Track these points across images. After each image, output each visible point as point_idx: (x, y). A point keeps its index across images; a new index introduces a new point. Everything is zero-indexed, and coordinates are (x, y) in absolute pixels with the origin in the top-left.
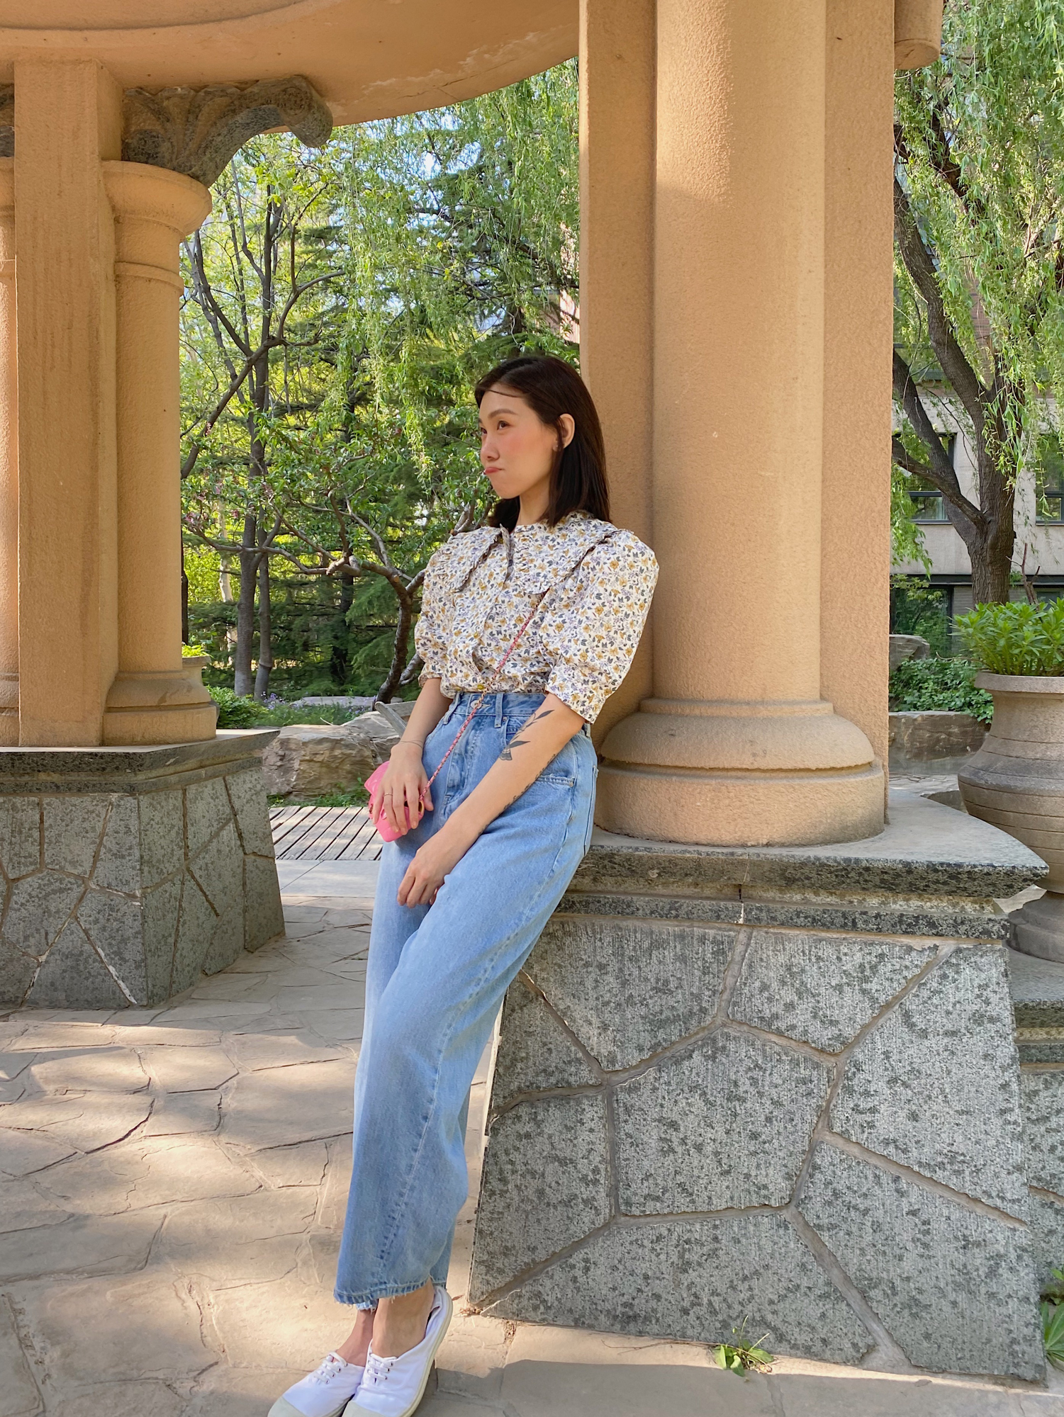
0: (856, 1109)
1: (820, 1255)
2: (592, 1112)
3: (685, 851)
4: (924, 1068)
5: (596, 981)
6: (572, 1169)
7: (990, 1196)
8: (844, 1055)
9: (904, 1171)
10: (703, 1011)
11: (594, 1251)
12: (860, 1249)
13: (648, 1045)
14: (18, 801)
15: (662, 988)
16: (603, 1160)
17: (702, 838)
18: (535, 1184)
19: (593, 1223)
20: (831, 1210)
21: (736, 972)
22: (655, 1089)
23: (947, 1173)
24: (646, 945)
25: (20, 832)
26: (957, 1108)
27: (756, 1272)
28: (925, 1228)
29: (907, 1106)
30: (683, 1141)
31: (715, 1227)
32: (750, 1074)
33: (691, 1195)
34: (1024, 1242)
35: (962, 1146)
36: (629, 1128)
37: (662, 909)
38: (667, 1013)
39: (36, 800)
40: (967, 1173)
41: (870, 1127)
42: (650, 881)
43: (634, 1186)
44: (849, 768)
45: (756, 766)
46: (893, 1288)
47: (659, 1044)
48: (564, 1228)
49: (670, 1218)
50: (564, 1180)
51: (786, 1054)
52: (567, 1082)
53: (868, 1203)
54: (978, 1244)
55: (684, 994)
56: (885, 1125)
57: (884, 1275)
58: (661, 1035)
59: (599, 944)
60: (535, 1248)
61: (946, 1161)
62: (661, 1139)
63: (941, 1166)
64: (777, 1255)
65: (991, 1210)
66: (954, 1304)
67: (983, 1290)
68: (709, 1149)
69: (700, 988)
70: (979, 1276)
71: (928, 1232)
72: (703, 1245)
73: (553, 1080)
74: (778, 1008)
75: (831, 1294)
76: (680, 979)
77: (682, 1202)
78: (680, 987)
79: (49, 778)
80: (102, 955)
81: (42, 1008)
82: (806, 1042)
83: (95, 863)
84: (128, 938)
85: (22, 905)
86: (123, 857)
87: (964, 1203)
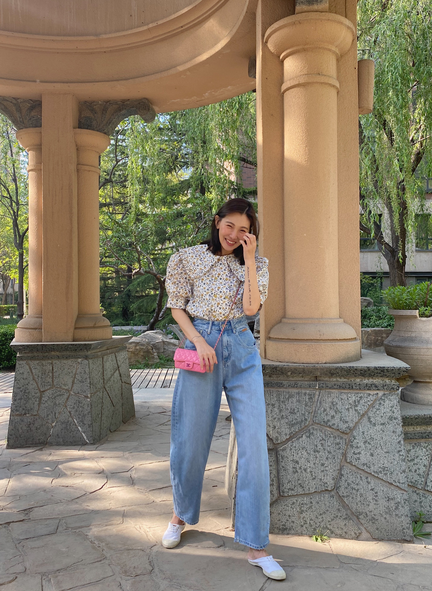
0: (354, 453)
1: (344, 506)
3: (300, 366)
4: (375, 437)
5: (272, 410)
7: (395, 482)
8: (350, 434)
9: (369, 475)
10: (306, 420)
12: (356, 503)
13: (288, 433)
14: (44, 362)
15: (293, 412)
16: (275, 476)
17: (304, 361)
20: (347, 490)
21: (316, 406)
22: (291, 449)
23: (382, 475)
24: (287, 397)
25: (45, 374)
26: (385, 451)
27: (324, 513)
28: (376, 495)
29: (370, 451)
30: (300, 468)
31: (311, 499)
32: (321, 442)
33: (303, 487)
34: (406, 497)
35: (387, 465)
36: (283, 464)
37: (292, 384)
38: (294, 421)
39: (51, 362)
40: (388, 474)
41: (358, 459)
42: (288, 376)
43: (285, 485)
44: (349, 339)
45: (321, 339)
46: (367, 514)
47: (292, 433)
49: (297, 496)
51: (332, 434)
53: (358, 487)
54: (392, 499)
55: (299, 414)
56: (364, 457)
57: (364, 511)
58: (293, 429)
59: (272, 397)
61: (382, 470)
62: (293, 467)
63: (380, 472)
64: (330, 506)
65: (396, 487)
67: (394, 514)
69: (305, 412)
70: (392, 509)
71: (377, 496)
74: (329, 418)
75: (348, 518)
76: (298, 408)
77: (300, 490)
78: (298, 411)
79: (55, 354)
80: (76, 422)
81: (54, 446)
82: (338, 430)
83: (73, 384)
84: (86, 415)
85: (46, 401)
86: (83, 382)
87: (387, 485)
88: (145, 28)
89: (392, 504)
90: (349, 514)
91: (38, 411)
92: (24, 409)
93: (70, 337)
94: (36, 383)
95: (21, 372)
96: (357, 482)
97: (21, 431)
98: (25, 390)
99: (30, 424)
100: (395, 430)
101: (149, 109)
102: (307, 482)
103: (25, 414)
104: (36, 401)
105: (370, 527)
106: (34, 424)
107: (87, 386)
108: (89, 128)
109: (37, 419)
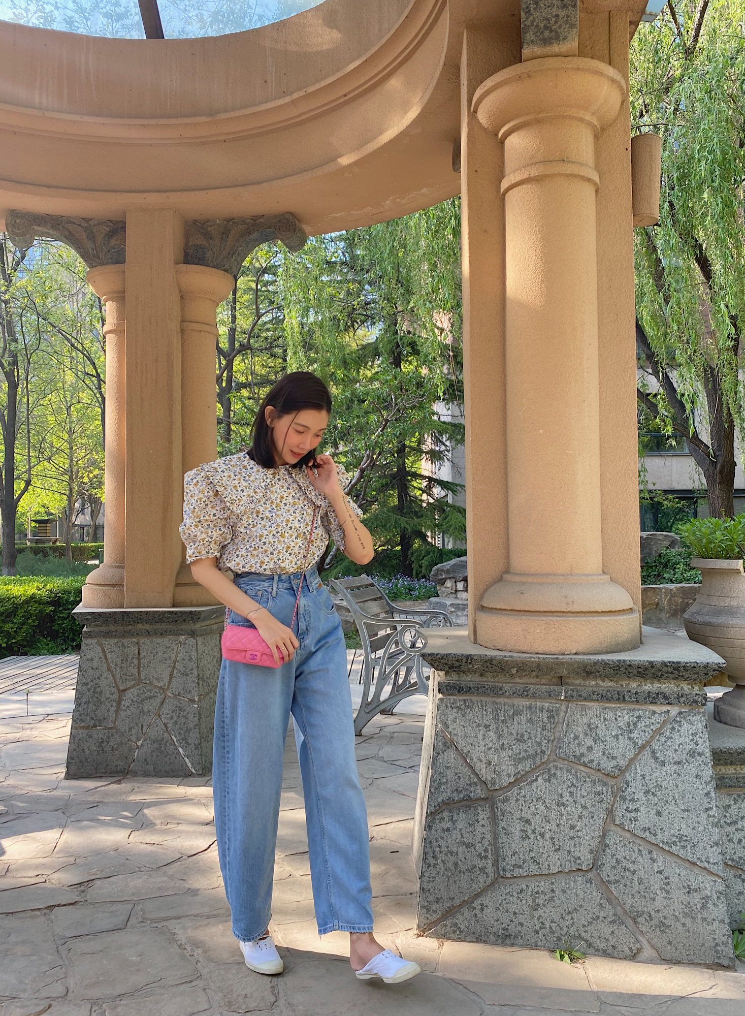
0: (627, 810)
1: (610, 899)
2: (483, 815)
3: (531, 657)
4: (663, 784)
5: (484, 735)
6: (473, 850)
7: (701, 861)
8: (620, 778)
9: (654, 847)
10: (543, 752)
11: (486, 900)
12: (632, 895)
13: (513, 773)
14: (125, 641)
16: (490, 844)
17: (540, 650)
18: (452, 859)
19: (485, 882)
20: (615, 871)
21: (560, 730)
22: (517, 800)
23: (678, 848)
24: (511, 713)
25: (127, 661)
26: (683, 808)
27: (575, 909)
28: (667, 881)
29: (655, 807)
30: (534, 832)
31: (552, 883)
32: (569, 790)
33: (539, 864)
34: (720, 888)
35: (685, 831)
36: (504, 824)
37: (519, 690)
38: (523, 754)
39: (136, 640)
40: (689, 847)
41: (635, 821)
42: (511, 676)
43: (507, 859)
44: (619, 611)
45: (568, 610)
46: (650, 916)
47: (519, 773)
48: (469, 886)
49: (527, 879)
50: (468, 856)
51: (589, 777)
52: (469, 797)
53: (635, 867)
54: (696, 891)
55: (532, 742)
56: (645, 818)
57: (645, 909)
58: (520, 767)
59: (485, 712)
60: (454, 898)
61: (677, 840)
62: (521, 830)
63: (675, 843)
64: (586, 899)
65: (702, 870)
66: (684, 924)
67: (699, 917)
68: (548, 836)
69: (541, 739)
70: (697, 908)
71: (668, 884)
72: (546, 894)
73: (461, 796)
74: (584, 750)
75: (617, 921)
76: (529, 733)
77: (534, 869)
78: (530, 738)
79: (143, 627)
80: (175, 740)
81: (139, 776)
82: (599, 770)
83: (170, 679)
84: (191, 729)
85: (128, 707)
86: (187, 675)
87: (687, 866)
88: (287, 99)
89: (696, 898)
90: (618, 913)
91: (115, 722)
92: (92, 719)
93: (169, 600)
94: (113, 676)
95: (89, 657)
96: (633, 859)
97: (87, 752)
98: (95, 688)
99: (102, 742)
100: (699, 773)
101: (295, 230)
102: (546, 855)
103: (95, 726)
104: (112, 706)
105: (656, 940)
106: (108, 742)
107: (194, 682)
108: (201, 262)
109: (112, 735)
